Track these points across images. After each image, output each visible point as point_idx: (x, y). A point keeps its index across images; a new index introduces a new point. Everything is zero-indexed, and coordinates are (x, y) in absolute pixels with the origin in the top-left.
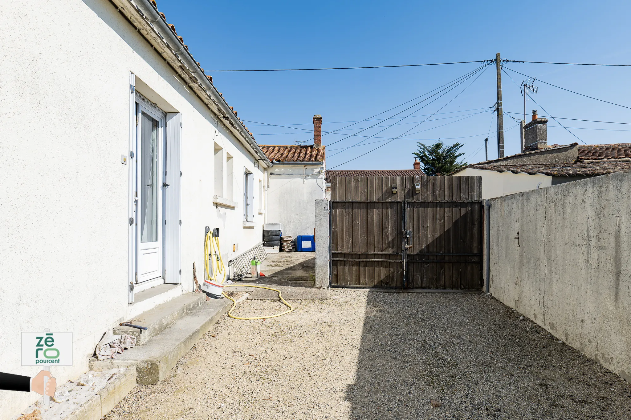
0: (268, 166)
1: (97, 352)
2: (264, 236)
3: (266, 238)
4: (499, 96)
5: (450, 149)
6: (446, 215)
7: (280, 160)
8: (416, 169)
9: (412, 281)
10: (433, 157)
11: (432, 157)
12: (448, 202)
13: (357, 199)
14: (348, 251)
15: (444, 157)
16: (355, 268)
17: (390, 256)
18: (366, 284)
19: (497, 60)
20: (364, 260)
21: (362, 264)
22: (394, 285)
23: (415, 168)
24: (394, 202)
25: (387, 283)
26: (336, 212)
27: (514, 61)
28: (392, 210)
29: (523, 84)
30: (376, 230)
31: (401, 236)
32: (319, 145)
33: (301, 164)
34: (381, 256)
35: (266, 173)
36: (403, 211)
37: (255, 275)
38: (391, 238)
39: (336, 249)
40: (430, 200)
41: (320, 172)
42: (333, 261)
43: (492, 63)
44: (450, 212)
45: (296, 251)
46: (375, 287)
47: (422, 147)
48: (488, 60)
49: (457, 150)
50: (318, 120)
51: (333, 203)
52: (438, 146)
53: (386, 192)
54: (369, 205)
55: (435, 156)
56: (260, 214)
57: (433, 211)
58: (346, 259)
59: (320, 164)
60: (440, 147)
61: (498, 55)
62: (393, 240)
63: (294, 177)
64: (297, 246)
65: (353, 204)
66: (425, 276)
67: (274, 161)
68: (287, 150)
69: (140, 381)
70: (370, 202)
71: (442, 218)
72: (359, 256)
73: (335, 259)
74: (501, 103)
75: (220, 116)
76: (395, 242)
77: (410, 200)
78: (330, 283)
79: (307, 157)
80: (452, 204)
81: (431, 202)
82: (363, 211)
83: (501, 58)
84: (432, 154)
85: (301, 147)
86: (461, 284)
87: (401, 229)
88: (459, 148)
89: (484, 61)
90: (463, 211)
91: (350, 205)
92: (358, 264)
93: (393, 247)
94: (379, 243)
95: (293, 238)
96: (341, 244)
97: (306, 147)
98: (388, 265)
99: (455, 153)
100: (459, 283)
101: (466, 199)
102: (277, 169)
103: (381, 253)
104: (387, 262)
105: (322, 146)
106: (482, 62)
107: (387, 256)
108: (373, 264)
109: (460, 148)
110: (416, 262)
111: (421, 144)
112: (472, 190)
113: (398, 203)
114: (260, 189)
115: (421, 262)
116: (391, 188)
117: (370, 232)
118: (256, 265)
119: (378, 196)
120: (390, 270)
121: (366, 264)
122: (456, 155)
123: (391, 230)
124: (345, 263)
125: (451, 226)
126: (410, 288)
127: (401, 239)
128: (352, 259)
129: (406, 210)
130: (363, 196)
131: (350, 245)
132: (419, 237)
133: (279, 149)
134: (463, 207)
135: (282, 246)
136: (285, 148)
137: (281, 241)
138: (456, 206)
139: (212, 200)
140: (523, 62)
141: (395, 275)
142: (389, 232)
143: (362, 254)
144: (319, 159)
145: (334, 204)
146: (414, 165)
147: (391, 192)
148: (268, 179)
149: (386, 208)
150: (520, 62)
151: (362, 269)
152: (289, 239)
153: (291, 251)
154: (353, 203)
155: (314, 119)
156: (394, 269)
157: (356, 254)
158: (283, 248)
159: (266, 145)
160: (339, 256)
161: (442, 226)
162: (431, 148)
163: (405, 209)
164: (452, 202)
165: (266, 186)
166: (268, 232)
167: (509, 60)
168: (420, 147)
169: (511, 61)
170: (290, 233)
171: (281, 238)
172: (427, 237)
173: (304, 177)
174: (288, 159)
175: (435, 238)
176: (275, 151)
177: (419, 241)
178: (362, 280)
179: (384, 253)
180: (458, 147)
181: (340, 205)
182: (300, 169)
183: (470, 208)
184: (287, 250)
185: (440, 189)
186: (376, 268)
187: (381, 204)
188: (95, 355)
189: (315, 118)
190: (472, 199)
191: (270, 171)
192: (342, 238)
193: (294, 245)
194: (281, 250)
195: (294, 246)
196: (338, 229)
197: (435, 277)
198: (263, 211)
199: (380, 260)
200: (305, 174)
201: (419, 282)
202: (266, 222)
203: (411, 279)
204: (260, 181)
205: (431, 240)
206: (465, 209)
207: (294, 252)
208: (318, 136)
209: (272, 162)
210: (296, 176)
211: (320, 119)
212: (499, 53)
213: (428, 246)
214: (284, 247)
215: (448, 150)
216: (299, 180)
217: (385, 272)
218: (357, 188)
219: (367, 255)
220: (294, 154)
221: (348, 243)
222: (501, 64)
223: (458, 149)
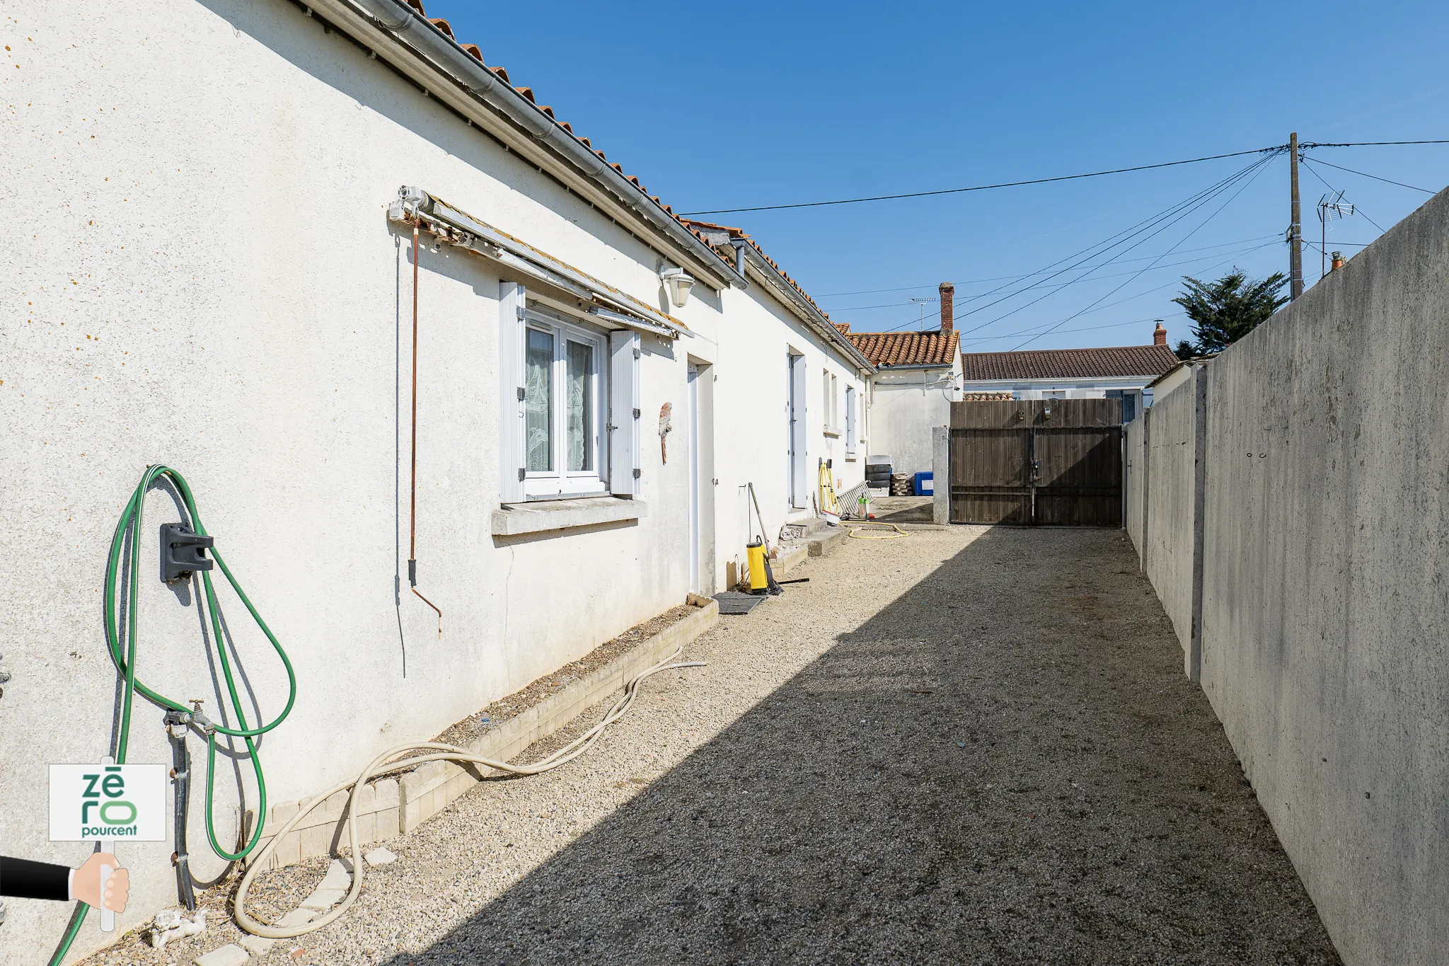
0: (871, 373)
1: (782, 536)
2: (867, 473)
3: (870, 476)
4: (1295, 215)
5: (1260, 287)
6: (1080, 442)
7: (889, 364)
8: (1158, 345)
9: (1042, 516)
10: (1221, 307)
11: (1219, 308)
12: (1082, 428)
13: (980, 426)
14: (970, 484)
15: (1248, 307)
16: (977, 503)
17: (1017, 489)
18: (991, 520)
19: (1291, 147)
20: (988, 493)
21: (986, 498)
22: (1021, 521)
23: (1155, 344)
24: (1020, 429)
25: (1014, 519)
26: (956, 441)
27: (1329, 145)
28: (1019, 438)
29: (1322, 204)
30: (1001, 461)
31: (1029, 466)
32: (949, 332)
33: (919, 368)
34: (1006, 489)
35: (868, 383)
36: (1031, 438)
37: (864, 515)
38: (1018, 469)
39: (957, 481)
40: (1062, 426)
41: (948, 379)
42: (953, 495)
43: (1281, 152)
44: (1085, 439)
45: (914, 494)
46: (1000, 523)
47: (1194, 286)
48: (1273, 146)
49: (1277, 290)
50: (947, 291)
51: (952, 430)
52: (1232, 282)
53: (1012, 417)
54: (993, 433)
55: (1226, 305)
56: (862, 442)
57: (1066, 438)
58: (967, 493)
59: (948, 367)
60: (1236, 285)
61: (1293, 137)
62: (1020, 471)
63: (909, 386)
64: (914, 487)
65: (975, 432)
66: (1056, 511)
67: (880, 364)
68: (899, 339)
69: (811, 554)
70: (995, 430)
71: (1075, 446)
72: (982, 489)
73: (955, 493)
74: (1298, 228)
75: (829, 340)
76: (1023, 474)
77: (1038, 427)
78: (950, 519)
79: (930, 355)
80: (1086, 430)
81: (1063, 428)
82: (986, 440)
83: (1299, 141)
84: (1219, 300)
85: (921, 334)
86: (1097, 519)
87: (1029, 460)
88: (1282, 285)
89: (1266, 150)
90: (1099, 439)
91: (972, 433)
92: (981, 498)
93: (1020, 479)
94: (1004, 474)
95: (910, 476)
96: (961, 477)
97: (929, 334)
98: (1014, 499)
99: (1275, 295)
100: (1095, 520)
101: (1104, 424)
102: (884, 377)
103: (1007, 486)
104: (1013, 495)
105: (954, 330)
106: (1261, 151)
107: (1013, 489)
108: (998, 498)
109: (1285, 284)
110: (1046, 495)
111: (1190, 280)
112: (1110, 414)
113: (1026, 429)
114: (862, 406)
115: (1052, 496)
116: (1018, 413)
117: (994, 462)
118: (865, 503)
119: (1003, 422)
120: (1016, 505)
121: (990, 498)
122: (1275, 301)
123: (1018, 460)
124: (966, 497)
125: (1086, 455)
126: (1039, 525)
127: (1029, 470)
128: (974, 493)
129: (1035, 438)
130: (987, 422)
131: (972, 477)
132: (1050, 468)
133: (886, 339)
134: (1100, 434)
135: (893, 487)
136: (896, 337)
137: (891, 481)
138: (1092, 433)
139: (822, 430)
140: (1348, 145)
141: (1023, 510)
142: (1015, 463)
143: (986, 487)
144: (946, 359)
145: (954, 432)
146: (1155, 335)
147: (1017, 418)
148: (871, 391)
149: (1013, 435)
150: (1340, 145)
151: (985, 503)
152: (903, 477)
153: (906, 494)
154: (975, 430)
155: (941, 289)
156: (1021, 503)
157: (978, 487)
158: (894, 491)
159: (864, 332)
160: (960, 489)
161: (1075, 455)
162: (1214, 288)
163: (1033, 436)
164: (1088, 428)
165: (869, 401)
166: (873, 467)
167: (1317, 143)
168: (1189, 286)
169: (1321, 145)
170: (905, 469)
171: (892, 476)
172: (1058, 467)
173: (925, 386)
174: (900, 361)
175: (1068, 469)
176: (880, 344)
177: (1050, 472)
178: (986, 516)
179: (1010, 485)
180: (1280, 281)
181: (961, 433)
182: (920, 375)
183: (1108, 435)
184: (900, 493)
185: (1074, 413)
186: (1001, 503)
187: (1006, 431)
188: (780, 538)
189: (943, 288)
190: (1110, 424)
191: (874, 379)
192: (963, 470)
193: (911, 486)
194: (892, 493)
195: (910, 488)
196: (959, 461)
197: (1067, 512)
198: (865, 438)
199: (1005, 493)
200: (925, 382)
201: (1049, 517)
202: (869, 454)
203: (1040, 514)
204: (861, 395)
205: (1063, 471)
206: (1102, 435)
207: (911, 495)
208: (947, 316)
209: (877, 367)
210: (913, 386)
211: (950, 290)
212: (1295, 134)
213: (1060, 478)
214: (895, 489)
215: (1255, 290)
216: (917, 391)
217: (1012, 506)
218: (979, 414)
219: (991, 488)
220: (910, 349)
221: (970, 475)
222: (1299, 151)
223: (1279, 286)
